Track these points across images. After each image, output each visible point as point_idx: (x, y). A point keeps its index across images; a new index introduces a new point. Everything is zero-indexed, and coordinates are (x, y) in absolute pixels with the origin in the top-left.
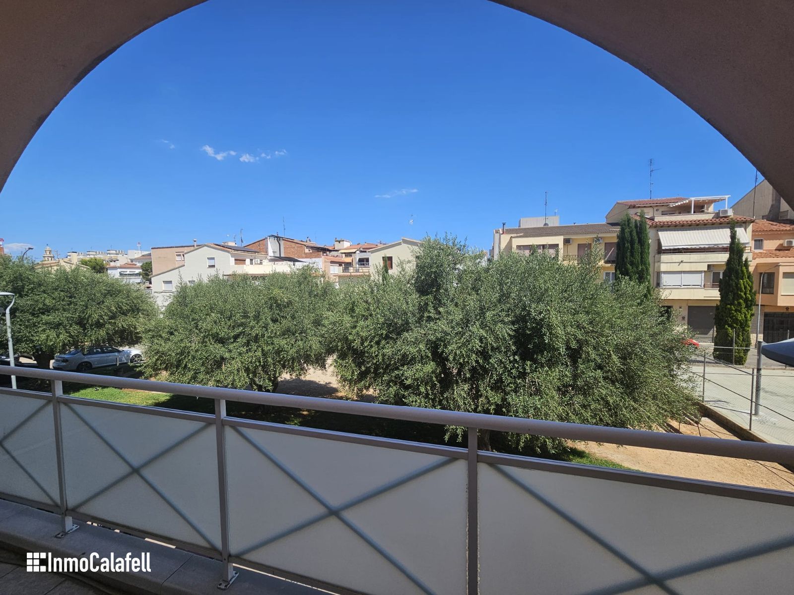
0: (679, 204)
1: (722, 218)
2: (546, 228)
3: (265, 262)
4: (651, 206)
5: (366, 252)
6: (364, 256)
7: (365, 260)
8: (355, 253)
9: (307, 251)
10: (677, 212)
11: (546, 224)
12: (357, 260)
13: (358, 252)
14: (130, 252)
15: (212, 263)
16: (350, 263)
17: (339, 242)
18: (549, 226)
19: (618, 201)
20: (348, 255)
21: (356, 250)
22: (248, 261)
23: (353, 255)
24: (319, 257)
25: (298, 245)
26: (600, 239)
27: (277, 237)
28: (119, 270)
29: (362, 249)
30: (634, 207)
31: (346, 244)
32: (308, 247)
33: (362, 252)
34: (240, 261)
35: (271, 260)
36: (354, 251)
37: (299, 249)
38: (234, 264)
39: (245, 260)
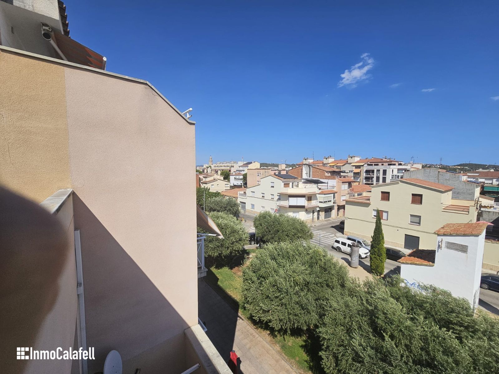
3: (301, 185)
5: (372, 165)
6: (370, 168)
7: (371, 172)
8: (363, 166)
9: (326, 174)
12: (365, 171)
13: (366, 165)
14: (239, 162)
15: (272, 185)
16: (359, 172)
17: (352, 157)
20: (357, 167)
21: (364, 163)
22: (291, 184)
23: (361, 167)
24: (334, 179)
25: (321, 171)
27: (309, 165)
28: (235, 176)
29: (369, 163)
31: (357, 159)
32: (327, 172)
33: (369, 165)
34: (286, 185)
35: (304, 183)
36: (362, 164)
37: (321, 173)
38: (283, 187)
39: (289, 184)
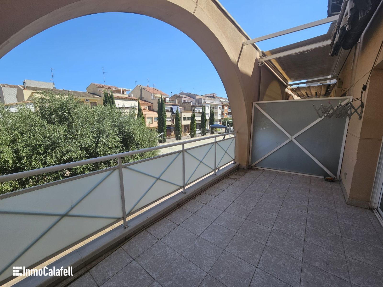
0: (117, 89)
1: (130, 97)
2: (54, 90)
4: (106, 88)
10: (116, 92)
11: (54, 88)
18: (57, 89)
19: (92, 83)
26: (88, 100)
30: (100, 87)
